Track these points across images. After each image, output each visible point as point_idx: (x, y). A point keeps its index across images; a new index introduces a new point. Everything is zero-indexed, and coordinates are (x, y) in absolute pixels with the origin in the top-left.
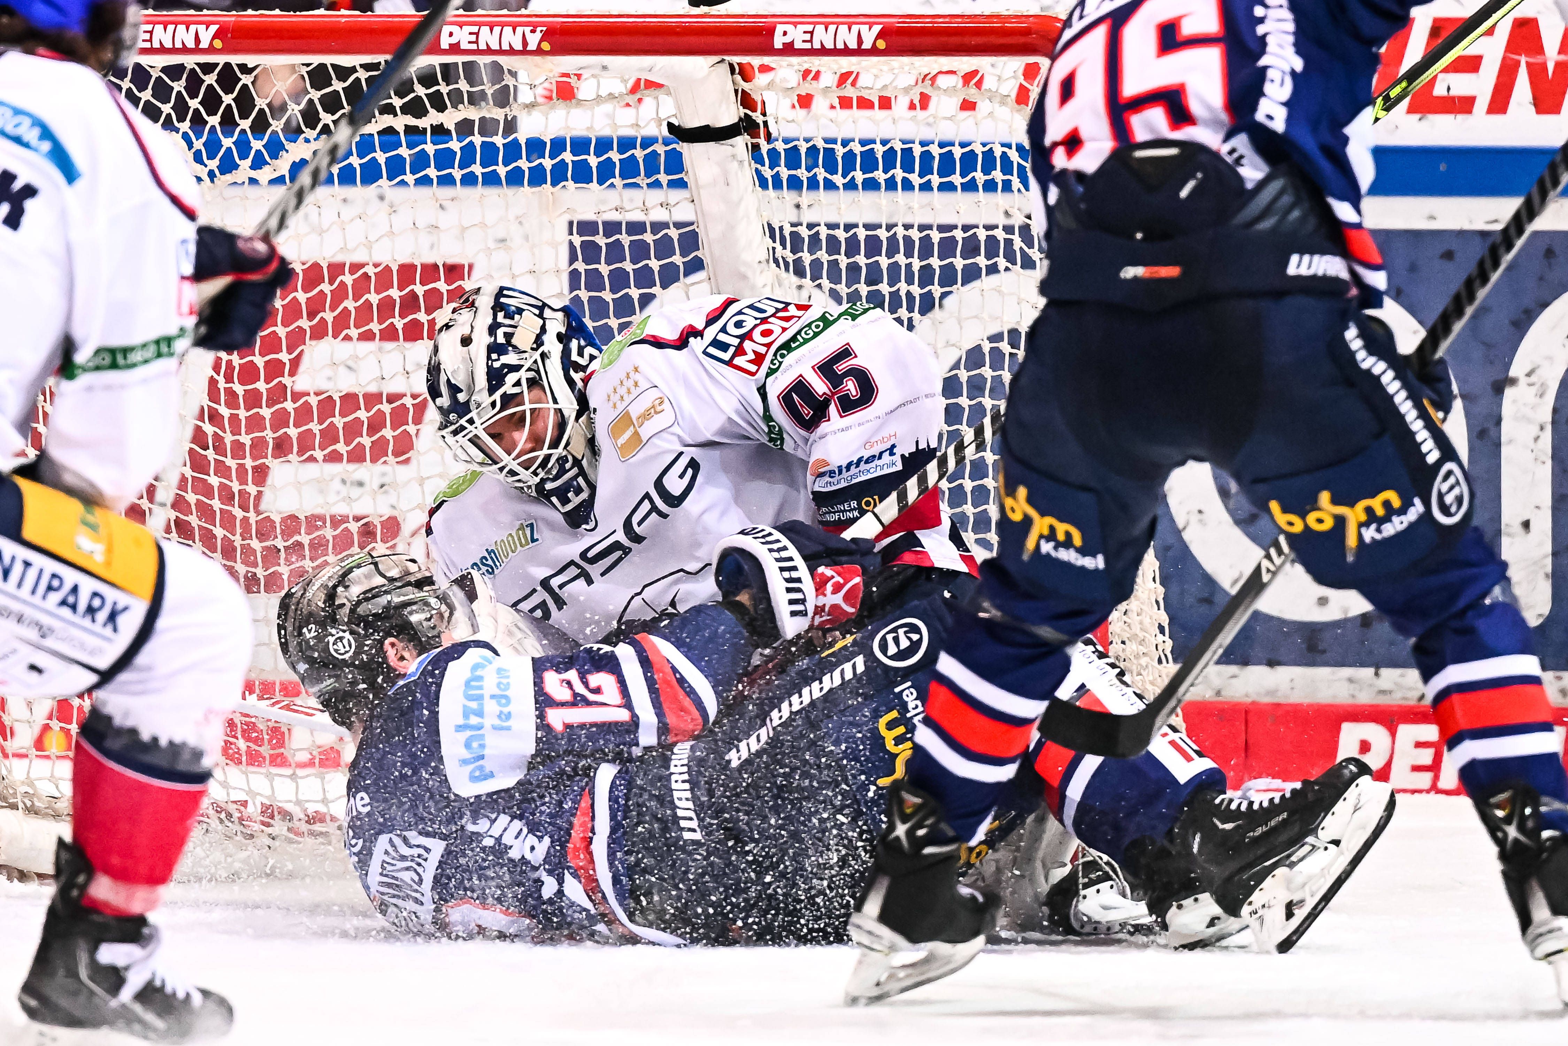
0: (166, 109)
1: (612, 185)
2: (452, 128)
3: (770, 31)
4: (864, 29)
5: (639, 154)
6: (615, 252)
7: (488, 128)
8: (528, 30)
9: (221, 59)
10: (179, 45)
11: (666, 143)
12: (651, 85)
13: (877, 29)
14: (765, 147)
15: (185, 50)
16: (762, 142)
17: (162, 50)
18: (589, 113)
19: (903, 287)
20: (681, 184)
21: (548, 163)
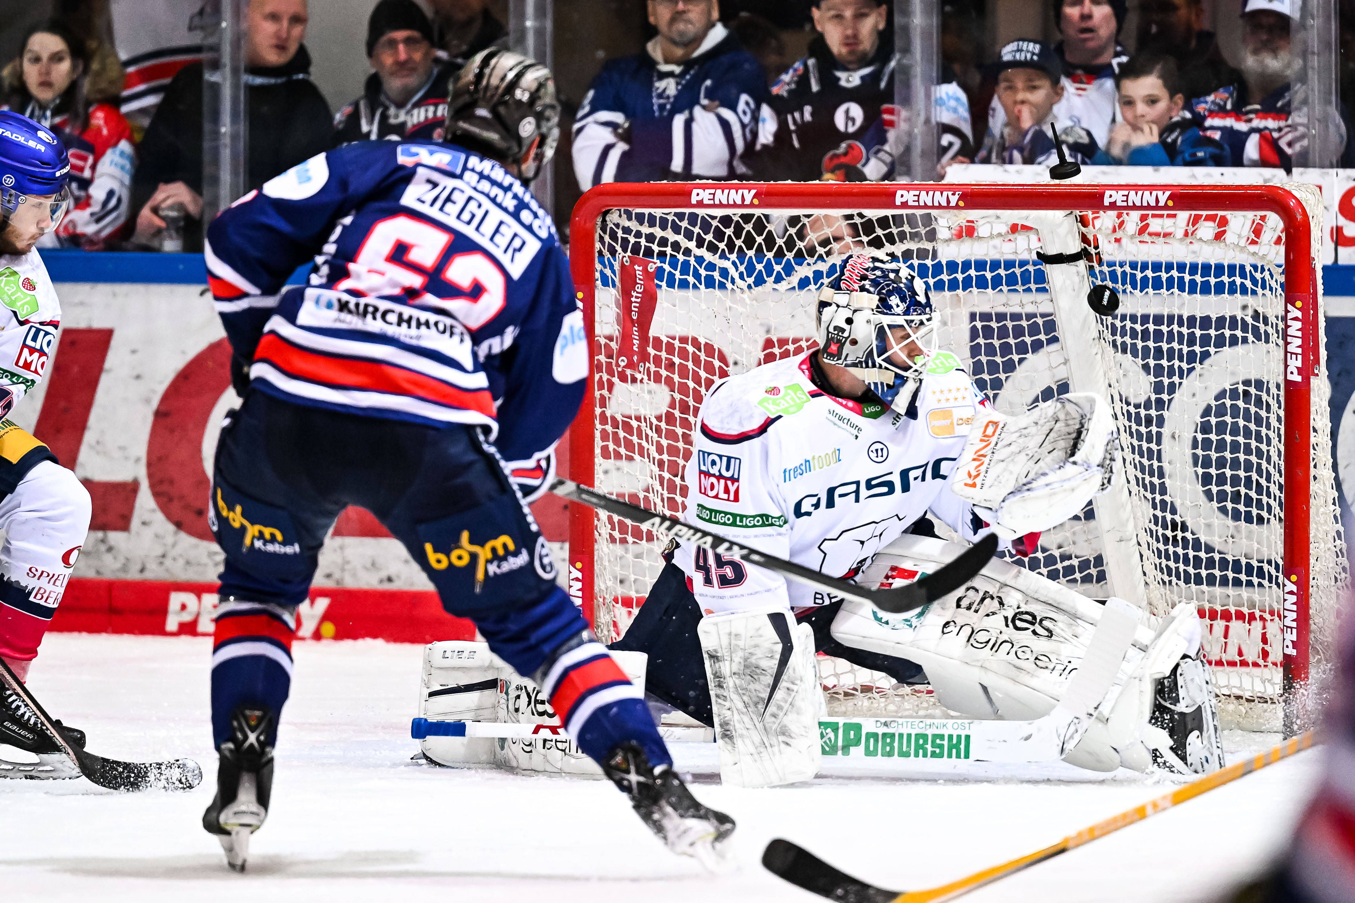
0: (722, 246)
1: (1001, 290)
2: (900, 255)
3: (1102, 196)
4: (1160, 193)
5: (1018, 271)
6: (1003, 333)
7: (923, 254)
8: (950, 193)
9: (758, 212)
10: (731, 202)
11: (1035, 264)
12: (1026, 228)
13: (1168, 193)
14: (1097, 269)
15: (735, 205)
16: (1095, 264)
17: (721, 206)
18: (985, 245)
19: (1176, 363)
20: (1044, 290)
21: (960, 277)
